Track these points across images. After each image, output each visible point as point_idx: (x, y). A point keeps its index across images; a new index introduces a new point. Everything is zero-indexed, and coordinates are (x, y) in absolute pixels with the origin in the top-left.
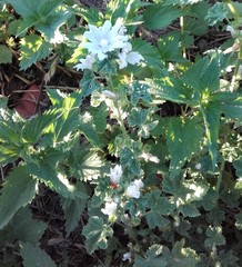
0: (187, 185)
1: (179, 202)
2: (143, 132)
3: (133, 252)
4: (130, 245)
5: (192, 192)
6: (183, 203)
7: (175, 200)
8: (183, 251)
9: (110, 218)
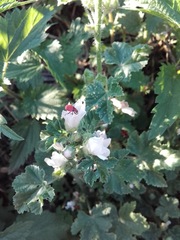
0: (157, 149)
1: (143, 166)
2: (122, 74)
3: (78, 201)
4: (76, 194)
5: (162, 158)
6: (147, 167)
7: (139, 163)
8: (132, 215)
9: (56, 171)
